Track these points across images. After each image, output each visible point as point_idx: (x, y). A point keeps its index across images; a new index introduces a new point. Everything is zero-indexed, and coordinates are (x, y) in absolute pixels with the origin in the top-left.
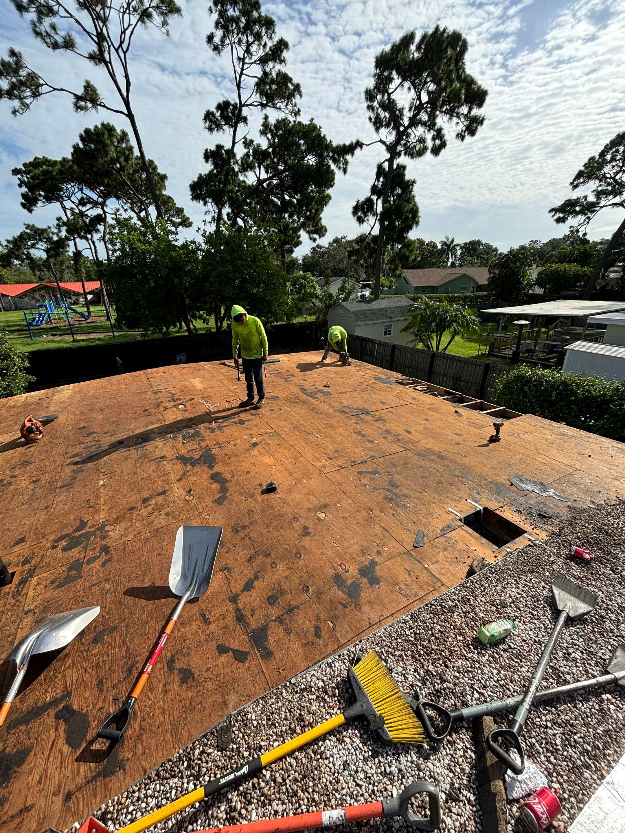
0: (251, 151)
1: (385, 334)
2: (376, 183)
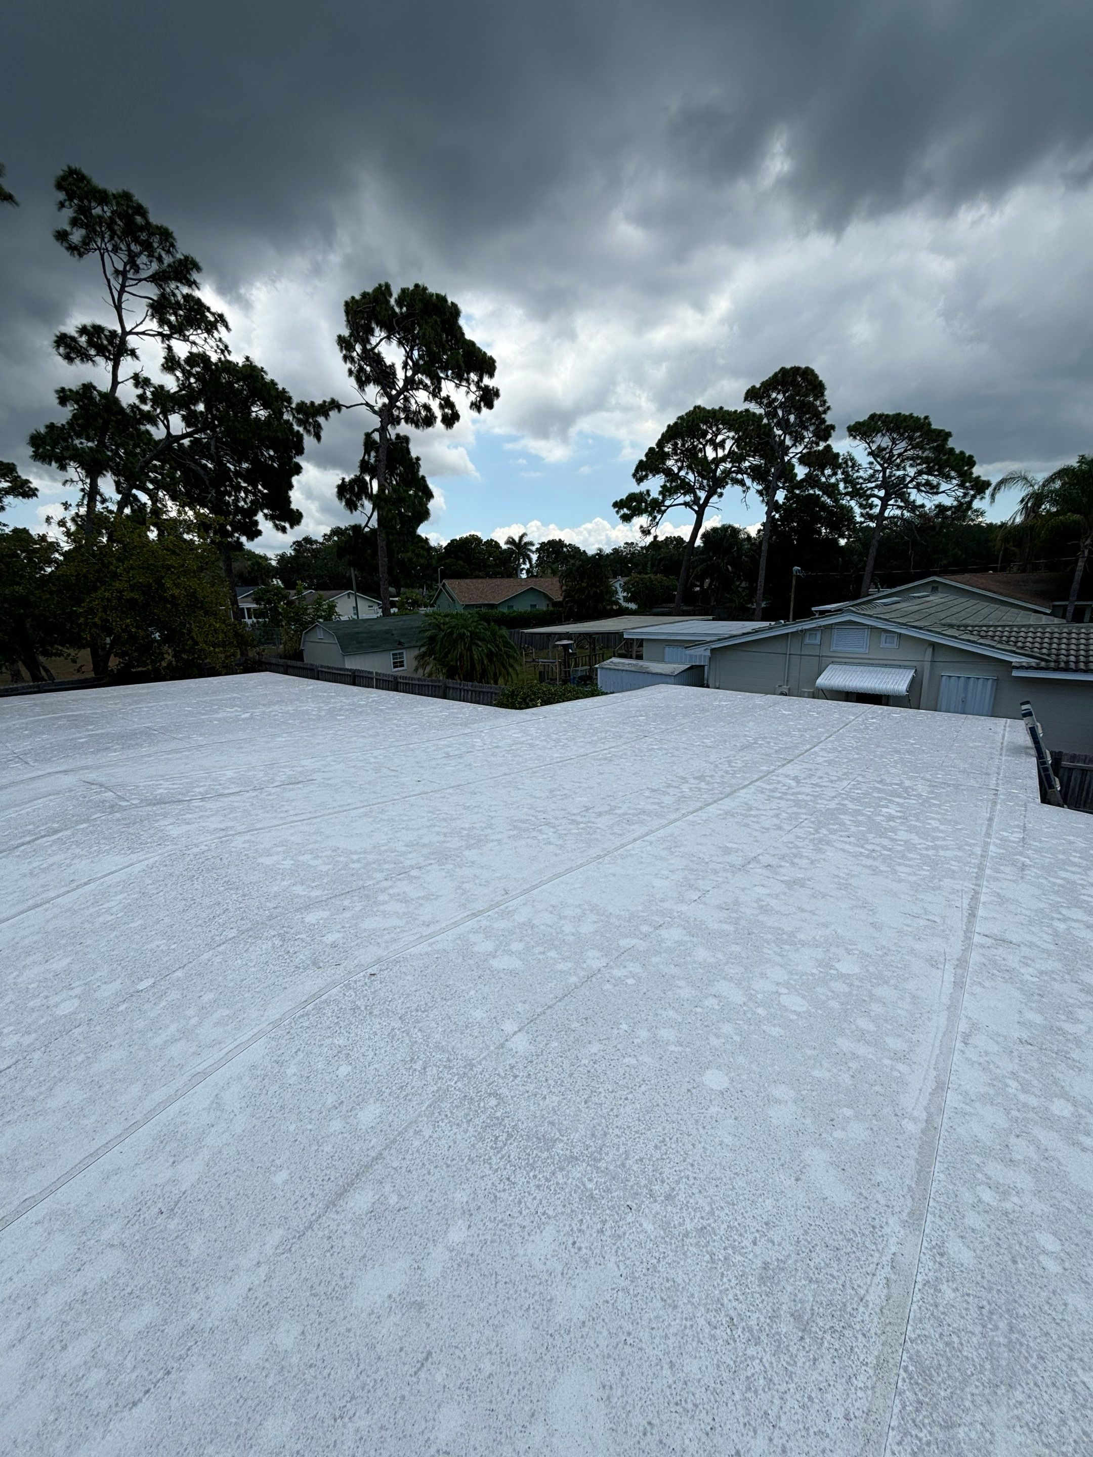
0: (148, 393)
1: (395, 667)
2: (366, 457)
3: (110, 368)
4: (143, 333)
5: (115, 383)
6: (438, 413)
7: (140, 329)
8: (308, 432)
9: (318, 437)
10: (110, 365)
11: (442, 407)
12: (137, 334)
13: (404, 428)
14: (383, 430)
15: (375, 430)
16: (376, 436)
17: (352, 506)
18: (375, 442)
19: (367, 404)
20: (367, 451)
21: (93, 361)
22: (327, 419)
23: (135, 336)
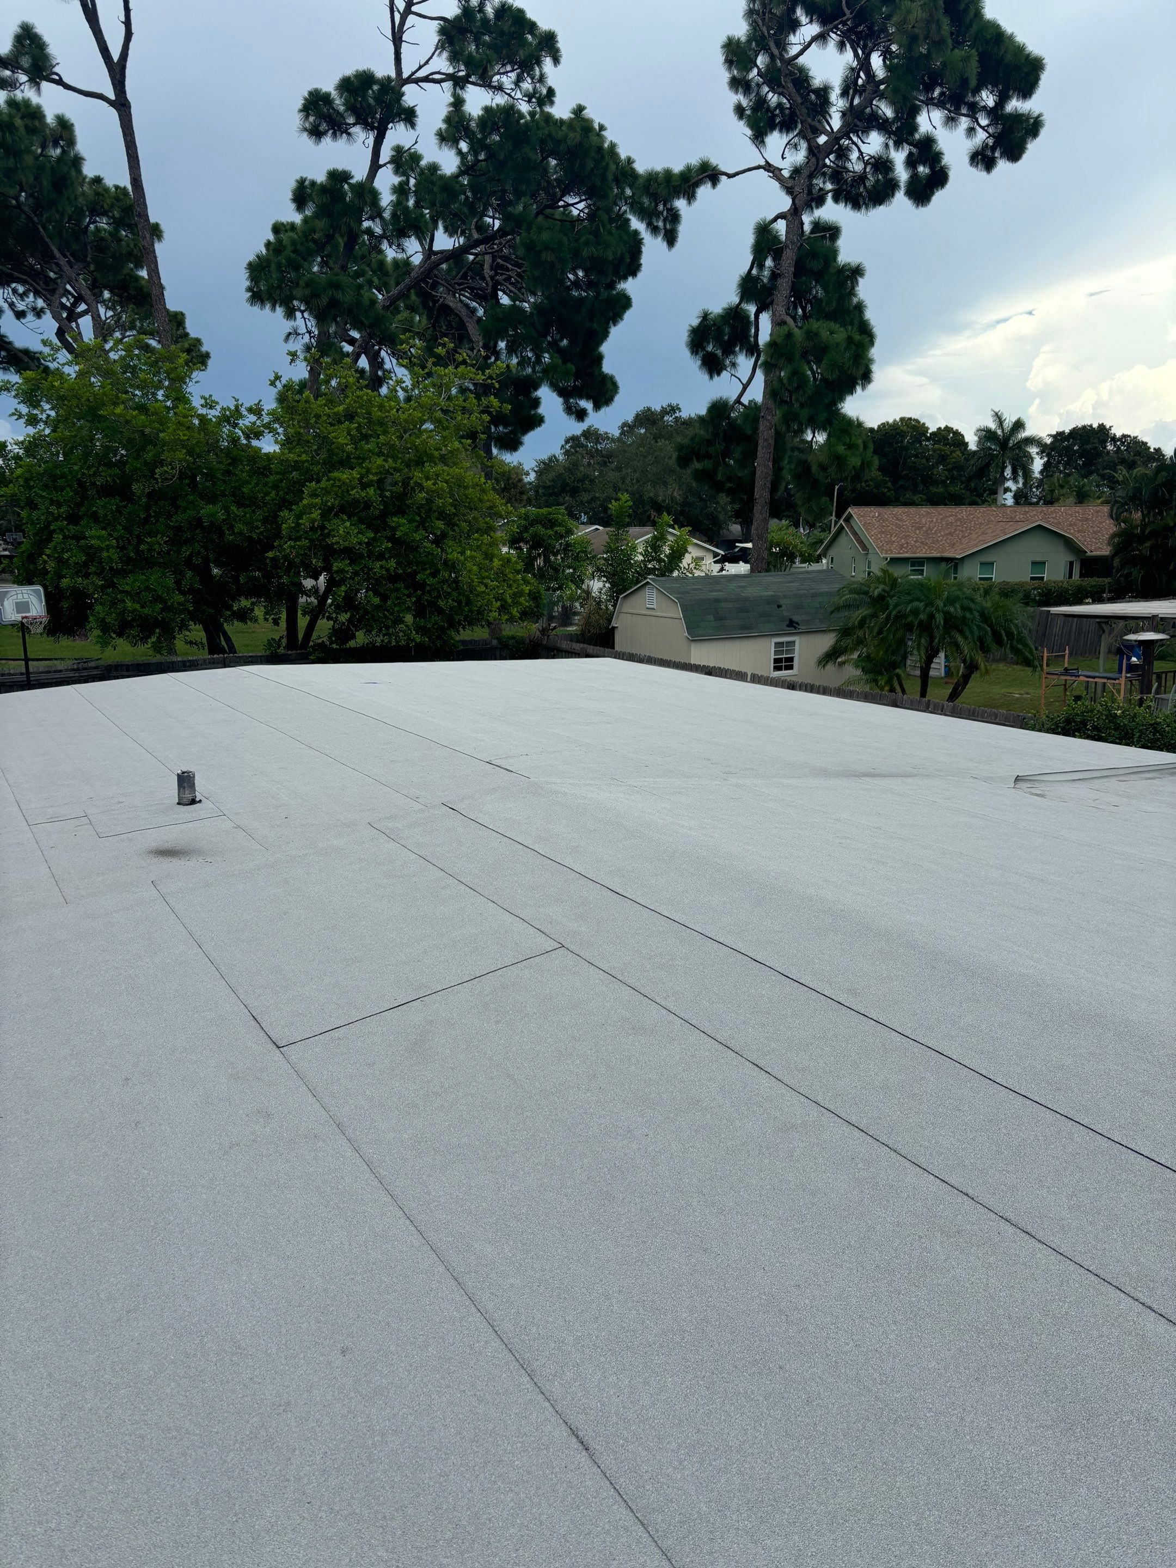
0: (412, 182)
1: (777, 669)
2: (754, 272)
3: (371, 141)
4: (426, 79)
5: (375, 166)
6: (902, 174)
7: (421, 74)
8: (654, 230)
9: (671, 238)
10: (373, 134)
11: (911, 162)
12: (417, 81)
13: (831, 211)
14: (793, 215)
15: (781, 216)
16: (781, 227)
17: (713, 366)
18: (776, 238)
19: (768, 167)
20: (758, 261)
21: (349, 134)
22: (689, 203)
23: (414, 85)
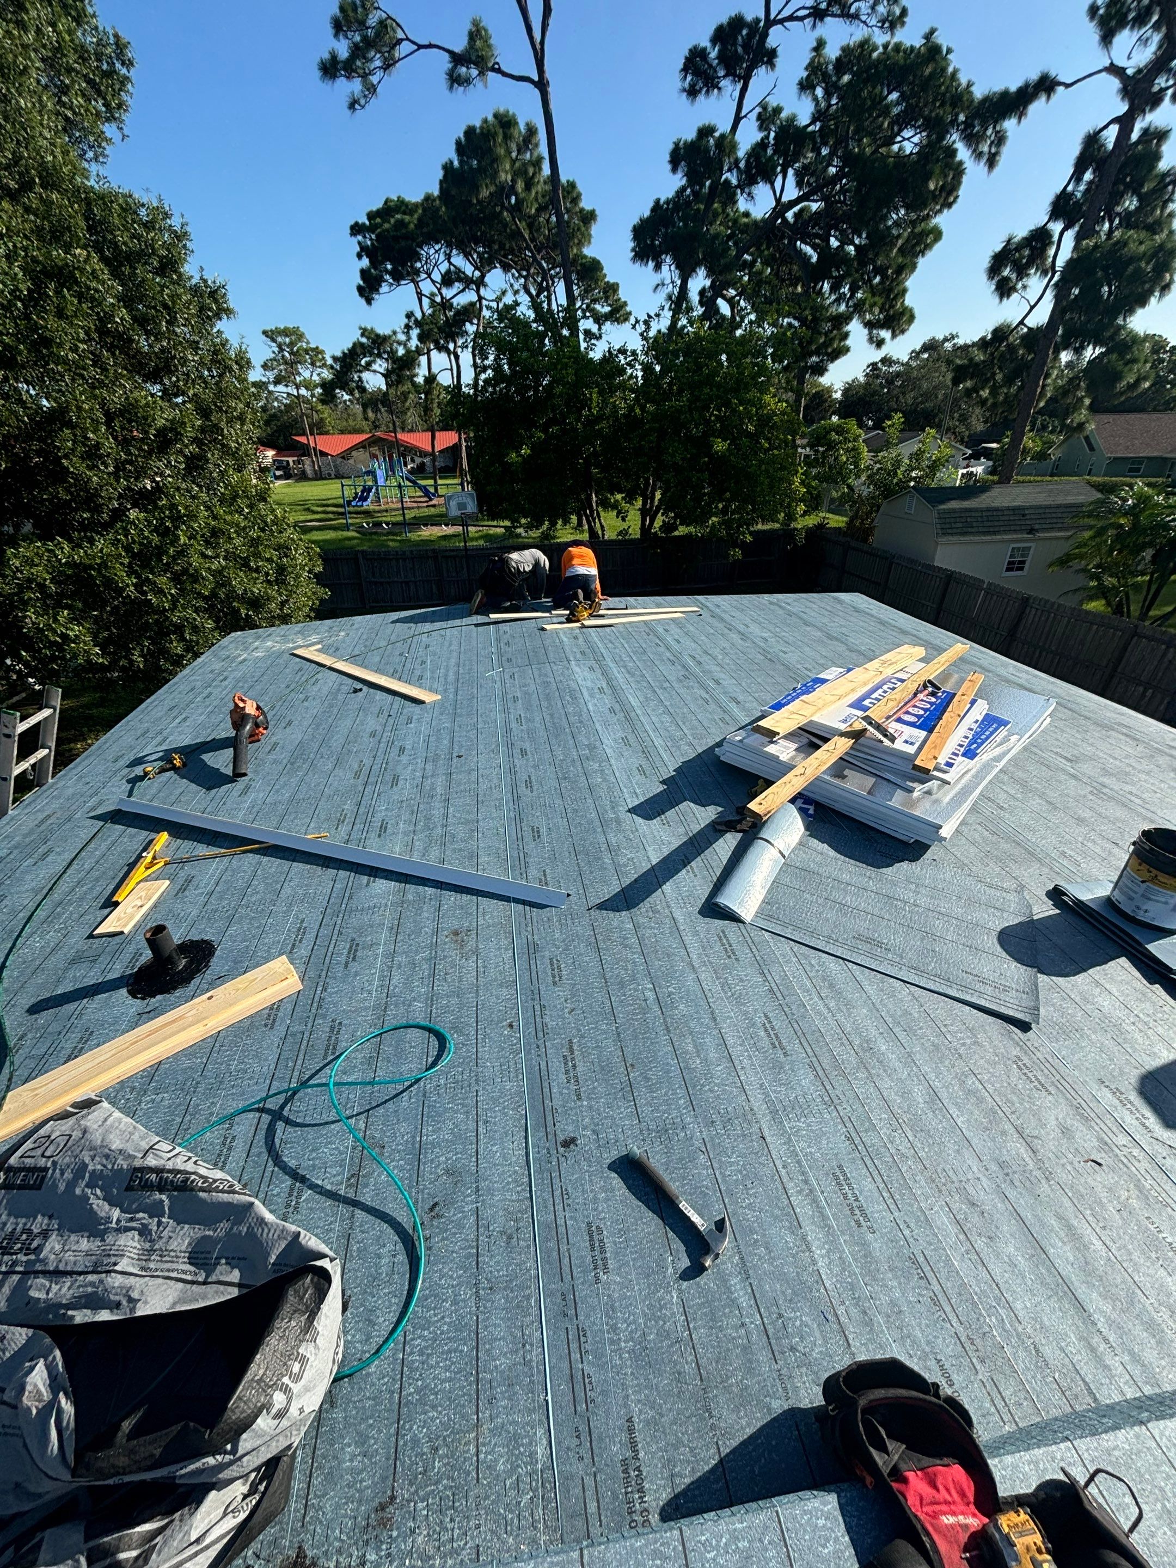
0: (772, 135)
1: (1008, 570)
3: (737, 94)
5: (738, 119)
8: (978, 155)
9: (992, 162)
10: (739, 86)
12: (781, 22)
14: (1125, 122)
15: (1114, 121)
17: (1004, 290)
18: (1103, 147)
19: (1114, 70)
21: (719, 89)
23: (779, 26)
